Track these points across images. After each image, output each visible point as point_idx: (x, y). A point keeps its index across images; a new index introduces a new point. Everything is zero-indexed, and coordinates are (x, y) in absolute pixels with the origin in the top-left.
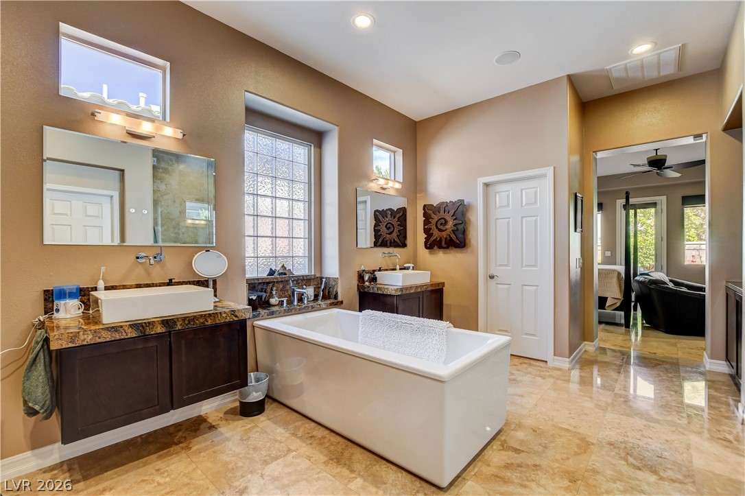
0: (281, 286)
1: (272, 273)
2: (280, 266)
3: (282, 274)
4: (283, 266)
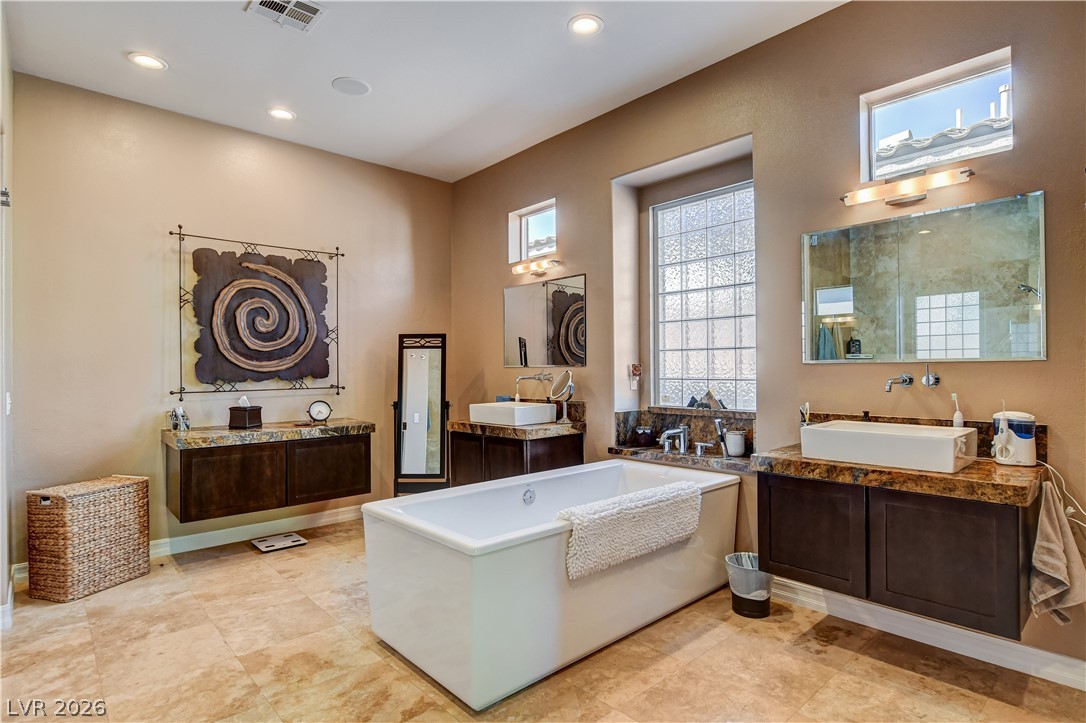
0: (701, 424)
1: (693, 402)
2: (703, 394)
3: (701, 405)
4: (709, 394)
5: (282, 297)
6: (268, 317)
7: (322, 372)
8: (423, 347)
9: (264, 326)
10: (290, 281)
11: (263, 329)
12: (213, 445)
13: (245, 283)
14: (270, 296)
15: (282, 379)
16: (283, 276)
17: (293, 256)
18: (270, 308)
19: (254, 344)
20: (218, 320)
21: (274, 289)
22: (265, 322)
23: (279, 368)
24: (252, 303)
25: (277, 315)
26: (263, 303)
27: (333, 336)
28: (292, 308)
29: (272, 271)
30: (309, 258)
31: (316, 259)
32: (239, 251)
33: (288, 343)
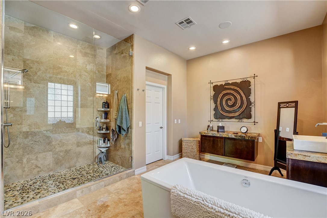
5: (235, 94)
6: (231, 101)
7: (249, 117)
8: (287, 107)
9: (230, 103)
10: (238, 89)
11: (230, 104)
12: (206, 135)
13: (225, 92)
14: (232, 95)
15: (236, 119)
16: (236, 88)
17: (239, 81)
18: (232, 98)
19: (227, 109)
20: (218, 103)
21: (233, 92)
22: (230, 102)
23: (234, 115)
24: (227, 97)
25: (234, 100)
26: (230, 97)
27: (253, 105)
28: (238, 97)
29: (232, 87)
30: (244, 80)
31: (246, 80)
32: (224, 83)
33: (237, 108)
